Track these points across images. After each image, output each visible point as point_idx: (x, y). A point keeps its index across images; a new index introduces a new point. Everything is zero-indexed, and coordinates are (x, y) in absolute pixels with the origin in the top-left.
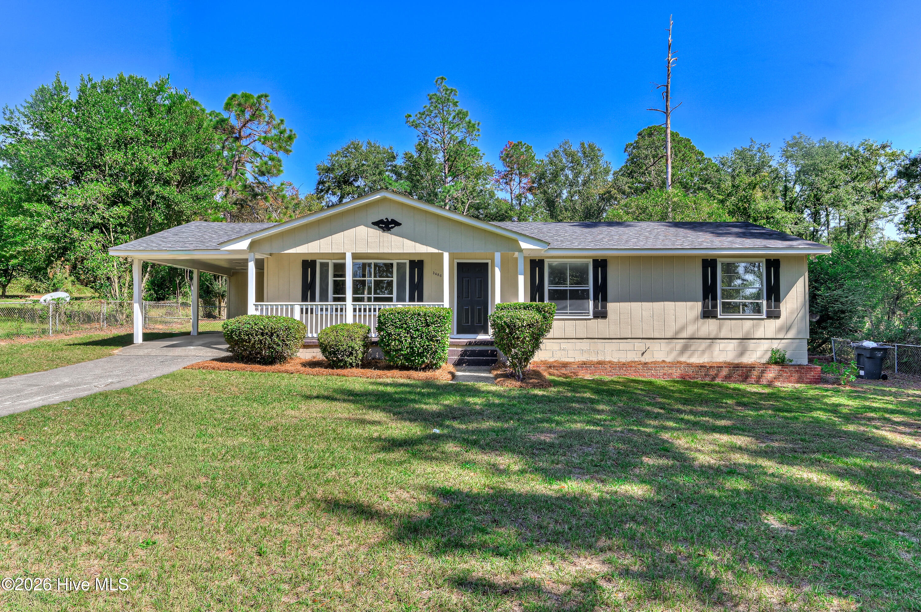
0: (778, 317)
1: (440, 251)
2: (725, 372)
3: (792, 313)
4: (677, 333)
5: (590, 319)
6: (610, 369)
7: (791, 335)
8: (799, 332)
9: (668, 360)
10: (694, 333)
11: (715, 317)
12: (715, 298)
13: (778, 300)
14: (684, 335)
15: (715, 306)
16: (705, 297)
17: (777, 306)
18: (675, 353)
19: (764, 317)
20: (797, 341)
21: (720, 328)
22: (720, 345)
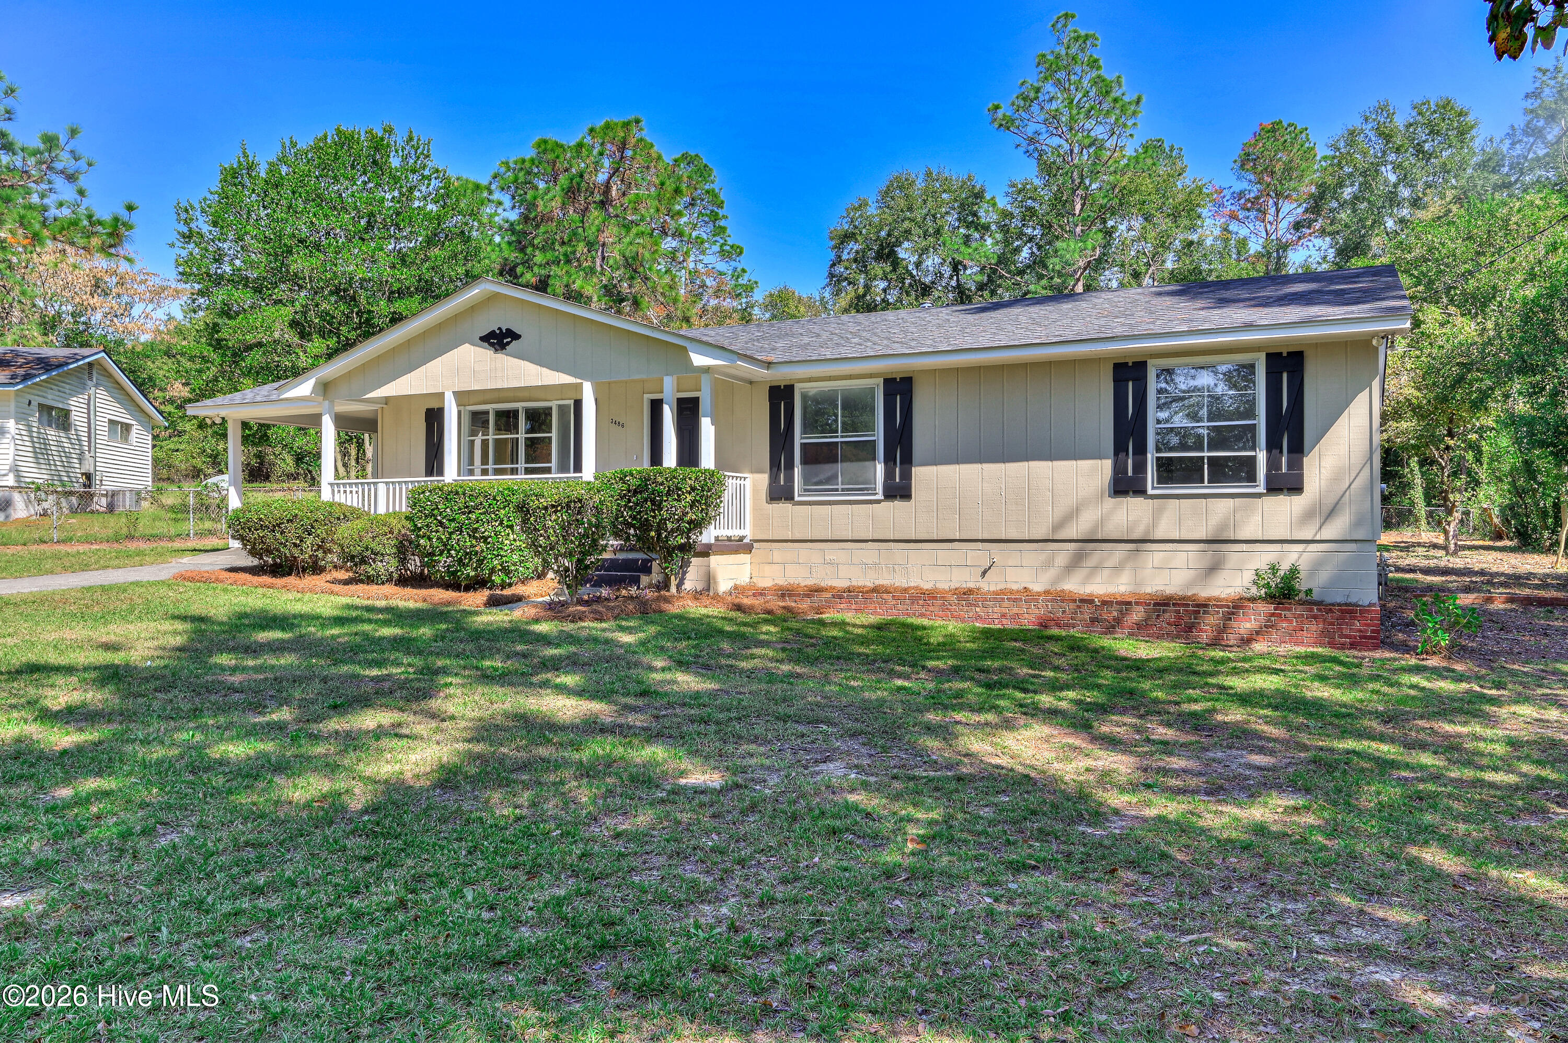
0: (1296, 488)
1: (579, 381)
2: (1137, 615)
3: (1336, 478)
4: (1057, 527)
5: (878, 502)
6: (894, 602)
7: (1332, 531)
8: (1357, 523)
9: (1037, 588)
10: (1095, 528)
11: (1140, 491)
12: (1141, 450)
13: (1298, 449)
14: (1072, 531)
15: (1140, 467)
16: (1119, 448)
17: (1296, 465)
18: (1051, 573)
19: (1262, 489)
20: (1353, 546)
21: (1156, 515)
22: (1156, 556)
